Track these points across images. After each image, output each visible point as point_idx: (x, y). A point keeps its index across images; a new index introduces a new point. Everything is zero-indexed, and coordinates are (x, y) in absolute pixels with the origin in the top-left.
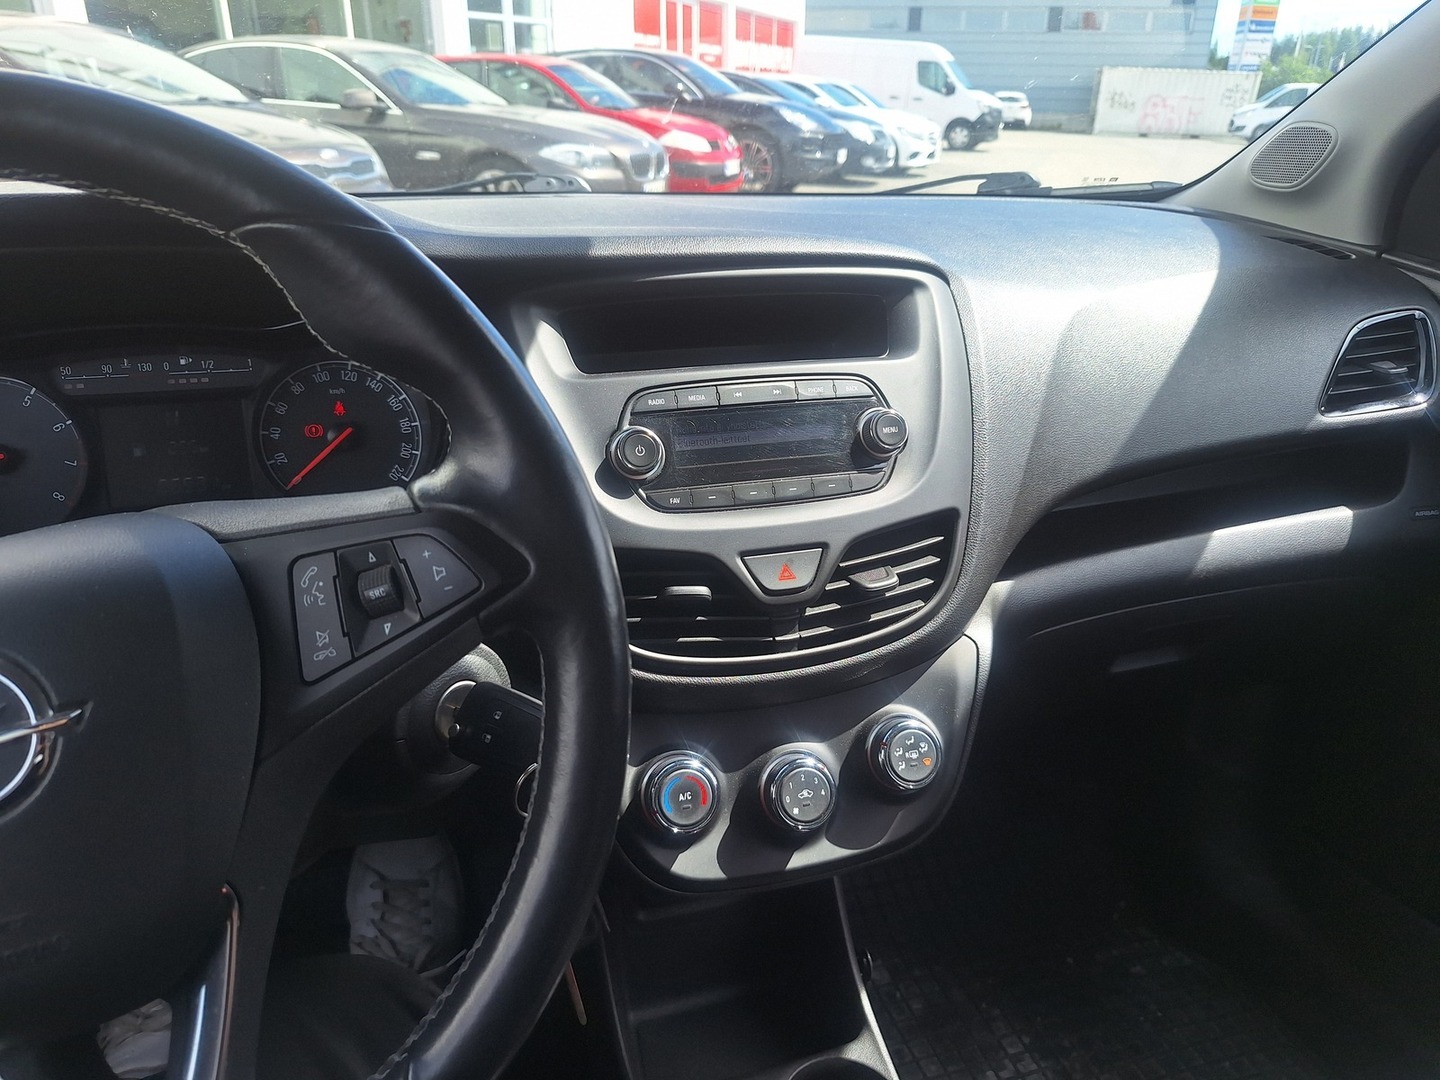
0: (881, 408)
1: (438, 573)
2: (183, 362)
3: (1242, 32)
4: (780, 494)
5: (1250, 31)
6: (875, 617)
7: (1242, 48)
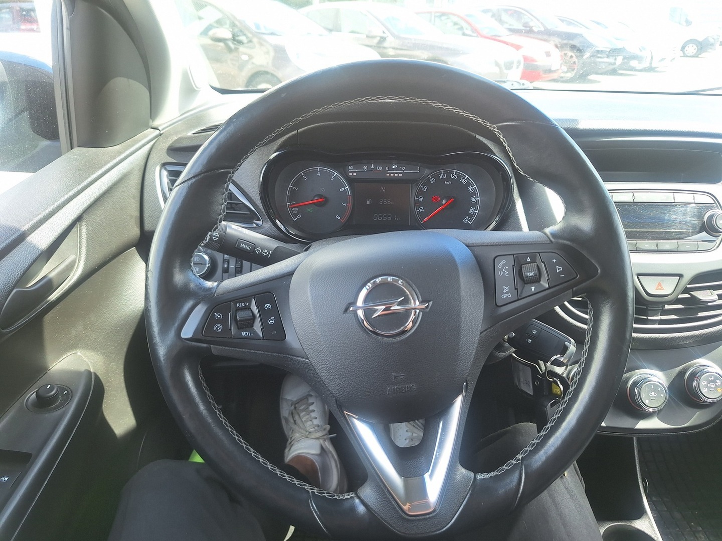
0: (718, 210)
1: (558, 269)
2: (393, 167)
4: (661, 248)
6: (701, 314)
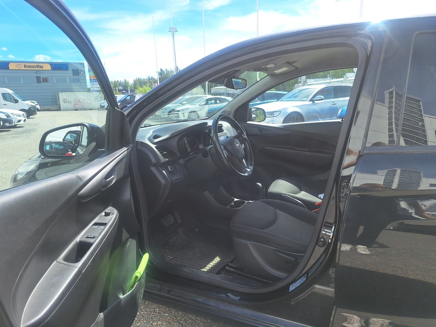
3: (92, 82)
5: (94, 82)
7: (93, 86)
